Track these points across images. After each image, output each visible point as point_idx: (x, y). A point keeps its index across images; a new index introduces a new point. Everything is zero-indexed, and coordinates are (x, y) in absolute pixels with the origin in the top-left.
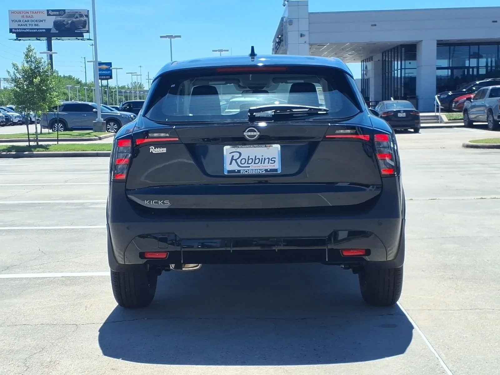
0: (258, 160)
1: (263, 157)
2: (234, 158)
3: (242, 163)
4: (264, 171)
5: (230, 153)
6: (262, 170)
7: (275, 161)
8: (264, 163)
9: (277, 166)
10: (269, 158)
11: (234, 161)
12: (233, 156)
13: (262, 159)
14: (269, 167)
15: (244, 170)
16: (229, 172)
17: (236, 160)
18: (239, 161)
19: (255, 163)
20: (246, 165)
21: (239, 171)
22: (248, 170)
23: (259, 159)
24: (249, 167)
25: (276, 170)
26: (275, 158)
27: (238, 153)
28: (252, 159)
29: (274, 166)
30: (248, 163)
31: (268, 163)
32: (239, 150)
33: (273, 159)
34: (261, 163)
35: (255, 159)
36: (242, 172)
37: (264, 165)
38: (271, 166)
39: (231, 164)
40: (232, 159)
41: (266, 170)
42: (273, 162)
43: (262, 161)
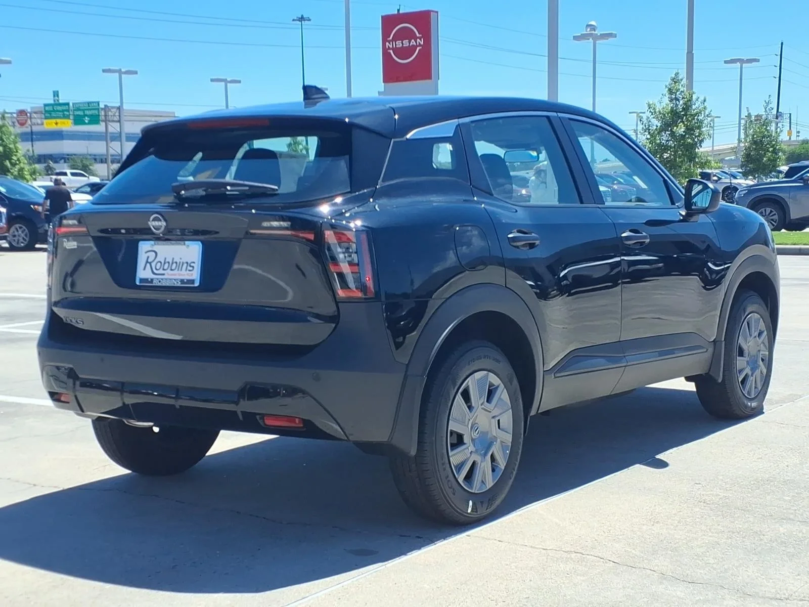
0: (175, 265)
1: (181, 261)
2: (149, 261)
3: (158, 268)
4: (180, 283)
5: (146, 253)
6: (177, 279)
7: (193, 267)
8: (181, 270)
9: (195, 275)
10: (187, 263)
11: (148, 265)
12: (148, 257)
13: (180, 262)
14: (185, 275)
15: (157, 279)
16: (142, 280)
17: (150, 263)
18: (153, 265)
19: (171, 270)
20: (161, 271)
21: (152, 280)
22: (162, 279)
23: (176, 263)
24: (164, 274)
25: (193, 281)
26: (194, 263)
27: (154, 253)
28: (169, 263)
29: (192, 274)
30: (164, 269)
31: (186, 270)
32: (156, 248)
33: (192, 264)
34: (178, 270)
35: (172, 263)
36: (156, 283)
37: (181, 273)
38: (188, 274)
39: (144, 269)
40: (147, 262)
41: (182, 281)
42: (191, 268)
43: (179, 266)
